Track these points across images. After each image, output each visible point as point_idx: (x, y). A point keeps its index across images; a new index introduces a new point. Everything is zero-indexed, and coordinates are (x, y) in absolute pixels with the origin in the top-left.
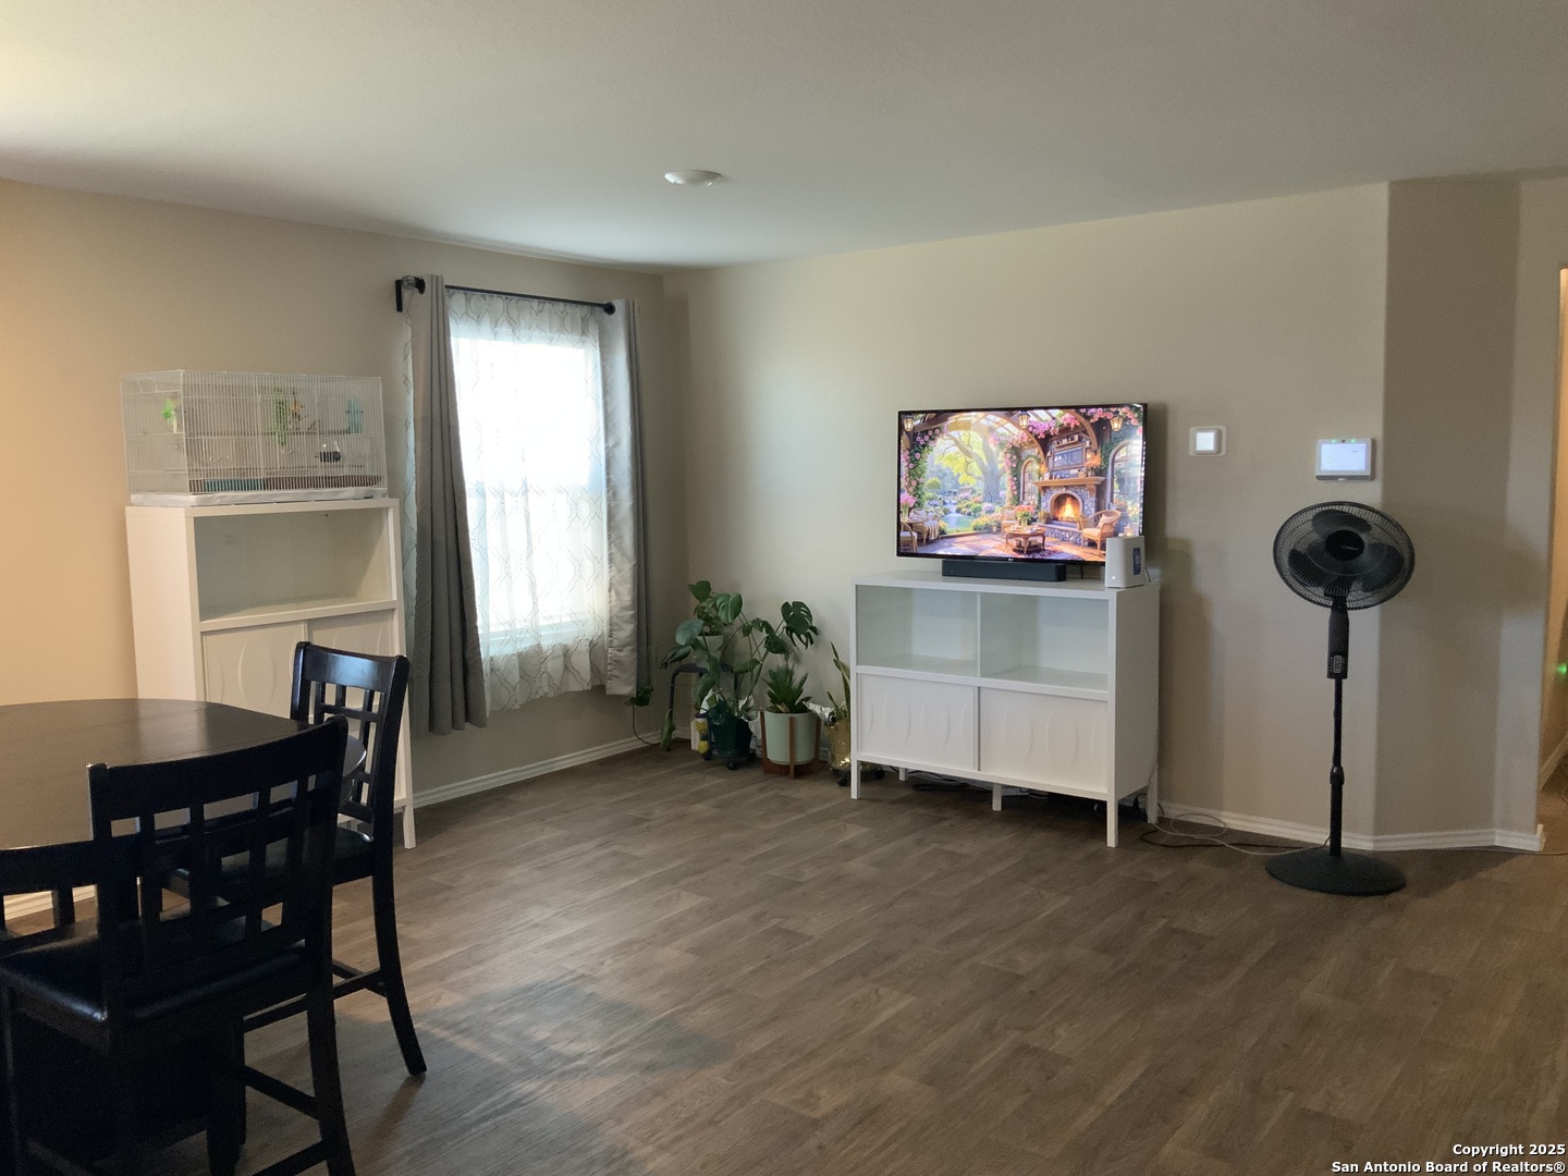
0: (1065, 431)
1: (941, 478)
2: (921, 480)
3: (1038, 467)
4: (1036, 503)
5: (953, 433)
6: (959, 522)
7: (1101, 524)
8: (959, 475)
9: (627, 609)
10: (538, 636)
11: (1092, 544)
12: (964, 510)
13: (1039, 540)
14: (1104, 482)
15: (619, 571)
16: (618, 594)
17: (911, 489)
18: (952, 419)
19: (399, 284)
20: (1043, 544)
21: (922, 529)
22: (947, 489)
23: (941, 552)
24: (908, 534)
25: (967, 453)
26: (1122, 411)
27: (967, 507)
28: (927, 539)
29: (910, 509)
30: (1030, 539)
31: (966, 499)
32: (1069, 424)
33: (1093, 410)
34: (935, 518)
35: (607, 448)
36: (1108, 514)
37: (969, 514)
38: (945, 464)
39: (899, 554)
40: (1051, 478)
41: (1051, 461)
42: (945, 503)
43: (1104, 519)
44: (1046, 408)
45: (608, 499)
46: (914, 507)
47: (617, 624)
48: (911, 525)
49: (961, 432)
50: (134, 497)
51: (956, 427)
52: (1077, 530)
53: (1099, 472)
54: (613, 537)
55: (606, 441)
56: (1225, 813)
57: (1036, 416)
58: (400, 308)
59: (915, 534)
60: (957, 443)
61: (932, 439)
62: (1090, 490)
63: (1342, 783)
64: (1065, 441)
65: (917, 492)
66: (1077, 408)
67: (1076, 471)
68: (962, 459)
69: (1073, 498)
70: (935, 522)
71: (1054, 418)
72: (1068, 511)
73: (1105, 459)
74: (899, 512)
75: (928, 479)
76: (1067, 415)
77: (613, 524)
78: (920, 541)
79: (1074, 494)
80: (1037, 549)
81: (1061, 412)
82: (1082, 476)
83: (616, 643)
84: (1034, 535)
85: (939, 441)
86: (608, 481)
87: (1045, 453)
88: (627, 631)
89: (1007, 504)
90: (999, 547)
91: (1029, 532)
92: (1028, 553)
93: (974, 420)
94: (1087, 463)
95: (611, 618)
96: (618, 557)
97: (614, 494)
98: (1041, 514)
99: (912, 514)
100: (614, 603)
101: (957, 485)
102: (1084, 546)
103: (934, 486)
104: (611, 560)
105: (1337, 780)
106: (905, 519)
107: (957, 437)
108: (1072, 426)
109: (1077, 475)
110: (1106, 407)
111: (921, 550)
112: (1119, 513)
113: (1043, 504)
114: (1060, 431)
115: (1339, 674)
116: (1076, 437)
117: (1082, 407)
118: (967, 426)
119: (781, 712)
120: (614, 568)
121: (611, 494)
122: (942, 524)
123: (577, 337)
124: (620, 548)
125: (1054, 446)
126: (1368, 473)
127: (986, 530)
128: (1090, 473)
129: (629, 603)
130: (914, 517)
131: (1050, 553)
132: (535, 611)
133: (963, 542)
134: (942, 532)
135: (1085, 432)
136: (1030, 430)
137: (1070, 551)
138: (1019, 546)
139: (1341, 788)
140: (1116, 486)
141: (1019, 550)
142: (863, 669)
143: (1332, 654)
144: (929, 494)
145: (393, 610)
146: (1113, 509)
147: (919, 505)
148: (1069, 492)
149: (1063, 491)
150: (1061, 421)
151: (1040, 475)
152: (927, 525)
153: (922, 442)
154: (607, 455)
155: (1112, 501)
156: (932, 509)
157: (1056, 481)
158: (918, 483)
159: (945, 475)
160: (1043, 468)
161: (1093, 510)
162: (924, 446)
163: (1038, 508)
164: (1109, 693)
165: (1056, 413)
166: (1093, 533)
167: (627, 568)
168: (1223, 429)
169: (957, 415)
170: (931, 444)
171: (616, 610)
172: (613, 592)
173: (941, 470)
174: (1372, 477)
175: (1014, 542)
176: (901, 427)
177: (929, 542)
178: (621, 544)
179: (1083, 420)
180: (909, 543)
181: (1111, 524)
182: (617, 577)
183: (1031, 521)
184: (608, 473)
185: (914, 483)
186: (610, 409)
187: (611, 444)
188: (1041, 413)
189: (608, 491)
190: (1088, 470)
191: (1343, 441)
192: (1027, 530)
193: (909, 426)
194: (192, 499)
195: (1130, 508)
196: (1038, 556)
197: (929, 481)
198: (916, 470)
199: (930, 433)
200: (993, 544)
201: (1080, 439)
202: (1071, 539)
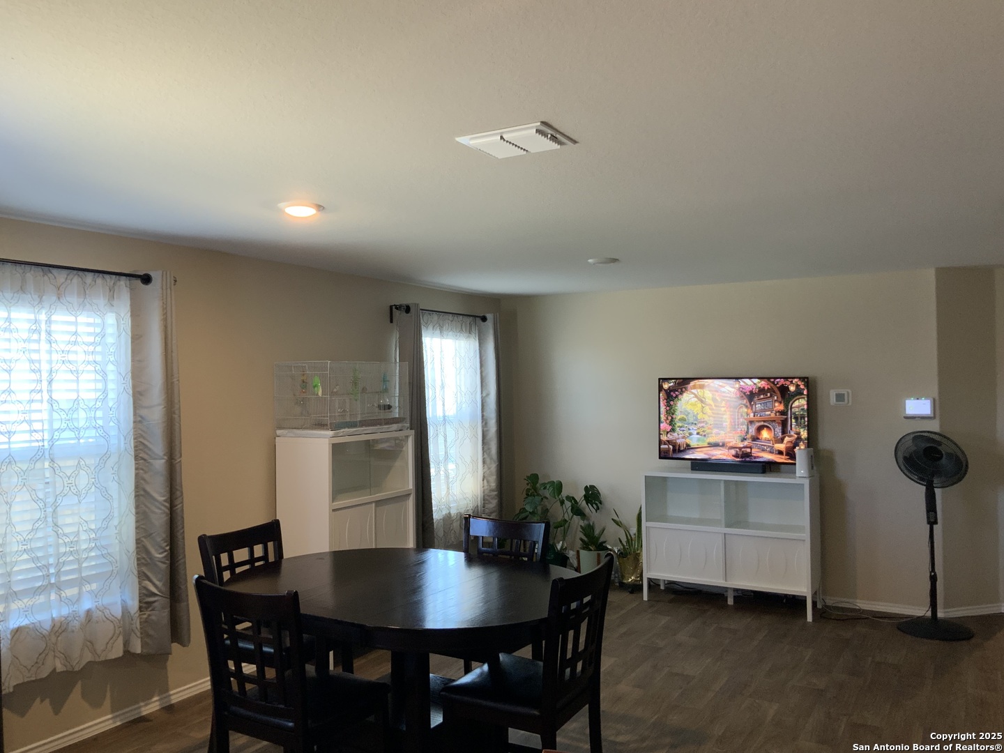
0: (762, 391)
1: (687, 416)
2: (674, 416)
3: (746, 410)
4: (746, 429)
5: (693, 391)
6: (699, 440)
7: (785, 442)
8: (698, 414)
9: (493, 491)
10: (449, 508)
11: (780, 453)
12: (701, 433)
13: (749, 450)
14: (786, 419)
15: (489, 469)
16: (488, 482)
17: (668, 421)
18: (692, 383)
19: (391, 307)
20: (751, 453)
21: (675, 443)
22: (691, 421)
23: (687, 457)
24: (666, 446)
25: (702, 401)
26: (795, 381)
27: (703, 431)
28: (679, 449)
29: (668, 433)
30: (743, 449)
31: (703, 427)
32: (764, 387)
33: (778, 380)
34: (683, 437)
35: (482, 397)
36: (790, 436)
37: (705, 436)
38: (689, 408)
39: (660, 458)
40: (754, 416)
41: (754, 407)
42: (689, 429)
43: (787, 439)
44: (750, 378)
45: (483, 427)
46: (670, 431)
47: (487, 500)
48: (668, 441)
49: (699, 390)
50: (279, 432)
51: (694, 387)
52: (771, 445)
53: (783, 413)
54: (485, 449)
55: (482, 393)
56: (858, 601)
57: (743, 382)
58: (391, 322)
59: (671, 447)
60: (696, 396)
61: (681, 394)
62: (778, 423)
63: (937, 581)
64: (762, 396)
65: (672, 423)
66: (769, 379)
67: (769, 413)
68: (699, 405)
69: (767, 427)
70: (684, 440)
71: (755, 384)
72: (765, 434)
73: (786, 406)
74: (660, 434)
75: (678, 416)
76: (763, 382)
77: (485, 441)
78: (674, 451)
79: (770, 426)
80: (748, 455)
81: (759, 380)
82: (773, 415)
83: (487, 511)
84: (744, 447)
85: (685, 395)
86: (483, 416)
87: (750, 403)
88: (493, 503)
89: (728, 430)
90: (724, 454)
91: (742, 446)
92: (742, 457)
93: (706, 384)
94: (775, 409)
95: (484, 496)
96: (488, 460)
97: (486, 424)
98: (749, 436)
99: (669, 435)
100: (486, 487)
101: (697, 419)
102: (776, 454)
103: (682, 420)
104: (484, 462)
105: (933, 579)
106: (664, 438)
107: (696, 393)
108: (766, 388)
109: (770, 415)
110: (786, 378)
111: (675, 456)
112: (796, 436)
113: (750, 431)
114: (759, 391)
115: (932, 522)
116: (769, 394)
117: (772, 378)
118: (702, 387)
119: (591, 550)
120: (486, 467)
121: (484, 423)
122: (688, 441)
123: (467, 335)
124: (489, 455)
125: (756, 399)
126: (932, 416)
127: (716, 445)
128: (777, 414)
129: (494, 487)
130: (670, 437)
131: (755, 457)
132: (448, 493)
133: (701, 451)
134: (688, 445)
135: (774, 392)
136: (741, 390)
137: (767, 457)
138: (737, 454)
139: (936, 583)
140: (793, 421)
141: (736, 456)
142: (650, 524)
143: (928, 511)
144: (678, 424)
145: (409, 495)
146: (792, 433)
147: (673, 430)
148: (766, 424)
149: (762, 423)
150: (759, 385)
151: (747, 415)
152: (678, 441)
153: (674, 395)
154: (482, 401)
155: (791, 429)
156: (681, 432)
157: (758, 417)
158: (672, 418)
159: (689, 413)
160: (749, 410)
161: (780, 434)
162: (675, 398)
163: (747, 432)
164: (806, 535)
165: (756, 381)
166: (782, 447)
167: (494, 467)
168: (850, 391)
169: (696, 381)
170: (680, 397)
171: (487, 492)
172: (485, 481)
173: (686, 411)
174: (934, 418)
175: (733, 452)
176: (661, 388)
177: (680, 451)
178: (490, 452)
179: (772, 385)
180: (667, 451)
181: (791, 442)
182: (488, 472)
183: (744, 440)
184: (483, 411)
185: (670, 418)
186: (483, 374)
187: (484, 395)
188: (747, 381)
189: (482, 422)
190: (776, 412)
191: (918, 399)
192: (741, 445)
193: (666, 386)
194: (331, 433)
195: (802, 433)
196: (748, 459)
197: (679, 417)
198: (671, 411)
199: (680, 390)
200: (720, 452)
201: (771, 396)
202: (768, 449)
